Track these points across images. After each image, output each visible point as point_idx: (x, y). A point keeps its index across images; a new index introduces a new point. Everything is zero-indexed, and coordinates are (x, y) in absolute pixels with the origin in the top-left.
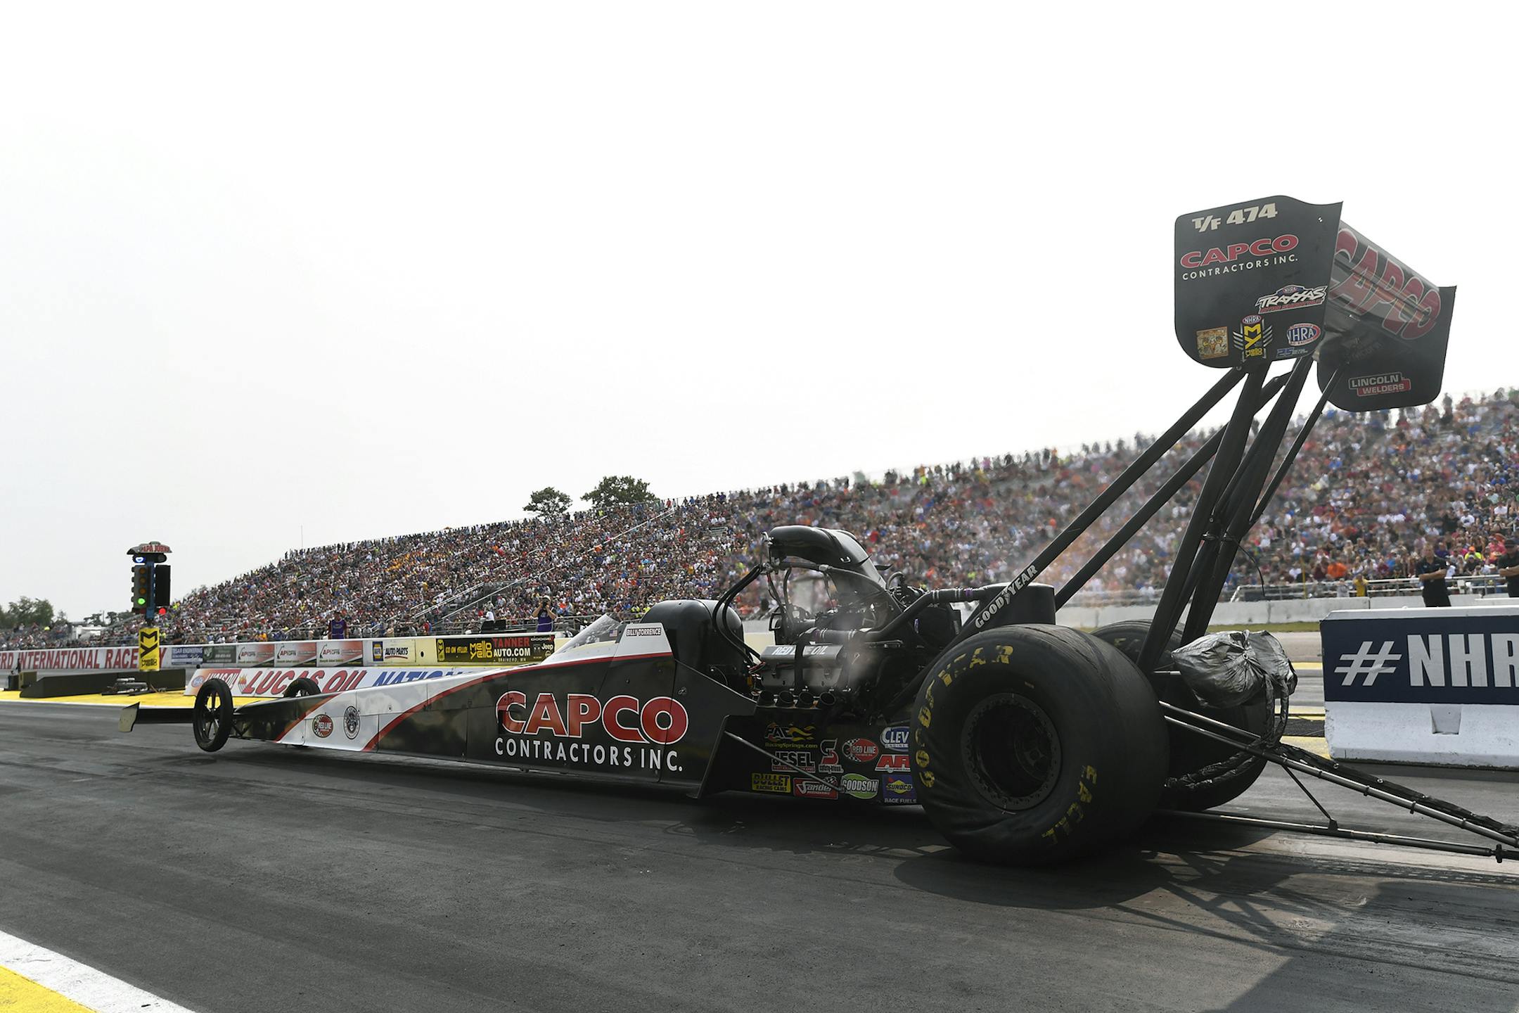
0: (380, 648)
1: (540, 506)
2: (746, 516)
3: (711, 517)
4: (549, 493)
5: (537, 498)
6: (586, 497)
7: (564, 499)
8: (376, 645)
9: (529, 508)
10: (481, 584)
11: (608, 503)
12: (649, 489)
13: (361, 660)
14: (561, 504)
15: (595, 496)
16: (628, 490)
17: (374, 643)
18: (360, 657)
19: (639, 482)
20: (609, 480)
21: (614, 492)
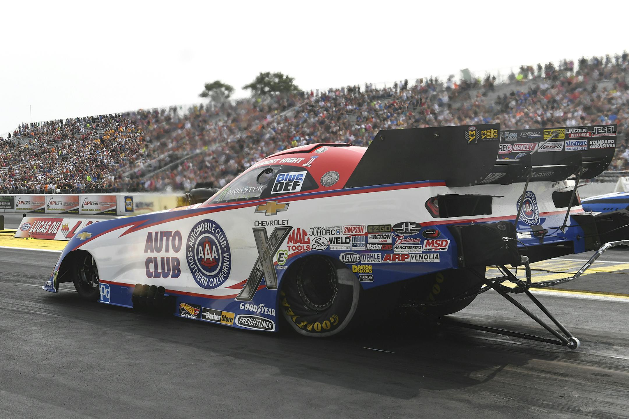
0: (131, 202)
1: (211, 93)
2: (375, 105)
3: (346, 105)
4: (217, 85)
5: (209, 87)
6: (246, 87)
7: (229, 89)
8: (127, 199)
9: (204, 95)
10: (171, 152)
11: (263, 93)
12: (295, 83)
13: (115, 210)
14: (226, 92)
15: (253, 86)
16: (279, 82)
17: (126, 198)
18: (115, 208)
19: (287, 77)
20: (264, 74)
21: (268, 84)
